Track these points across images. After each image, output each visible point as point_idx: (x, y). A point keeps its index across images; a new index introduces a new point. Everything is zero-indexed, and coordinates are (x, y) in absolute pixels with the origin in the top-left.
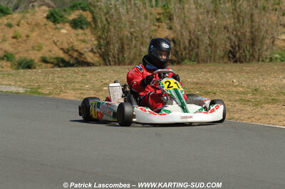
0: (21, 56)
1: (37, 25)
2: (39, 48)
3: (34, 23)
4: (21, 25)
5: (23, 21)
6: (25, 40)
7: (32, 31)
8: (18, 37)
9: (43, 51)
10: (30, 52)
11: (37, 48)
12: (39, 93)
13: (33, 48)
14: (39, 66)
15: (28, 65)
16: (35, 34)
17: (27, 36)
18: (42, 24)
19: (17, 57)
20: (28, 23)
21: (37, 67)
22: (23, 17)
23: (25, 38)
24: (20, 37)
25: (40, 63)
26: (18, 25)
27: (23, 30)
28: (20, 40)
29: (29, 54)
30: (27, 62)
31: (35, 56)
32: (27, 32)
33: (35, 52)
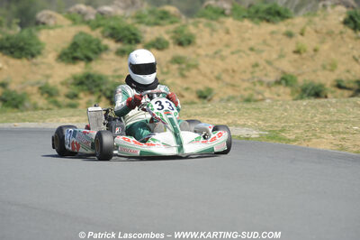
0: (307, 78)
1: (330, 34)
2: (333, 67)
3: (324, 31)
4: (306, 34)
5: (308, 29)
6: (312, 57)
7: (322, 42)
8: (302, 51)
9: (337, 72)
10: (319, 73)
11: (328, 67)
12: (280, 139)
13: (324, 67)
14: (332, 92)
15: (317, 93)
16: (325, 47)
17: (315, 50)
18: (337, 32)
19: (301, 81)
20: (316, 32)
21: (329, 95)
22: (310, 22)
23: (312, 53)
24: (305, 51)
25: (333, 89)
26: (302, 34)
27: (308, 42)
28: (304, 55)
29: (318, 76)
30: (313, 88)
31: (326, 79)
32: (314, 45)
33: (327, 73)
